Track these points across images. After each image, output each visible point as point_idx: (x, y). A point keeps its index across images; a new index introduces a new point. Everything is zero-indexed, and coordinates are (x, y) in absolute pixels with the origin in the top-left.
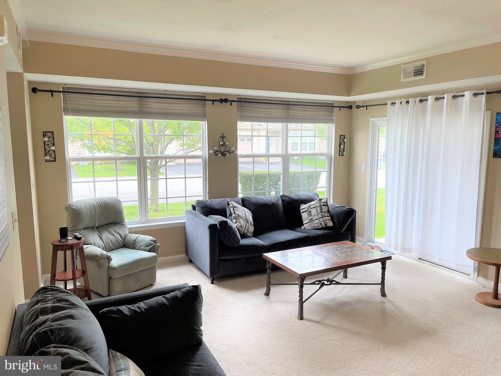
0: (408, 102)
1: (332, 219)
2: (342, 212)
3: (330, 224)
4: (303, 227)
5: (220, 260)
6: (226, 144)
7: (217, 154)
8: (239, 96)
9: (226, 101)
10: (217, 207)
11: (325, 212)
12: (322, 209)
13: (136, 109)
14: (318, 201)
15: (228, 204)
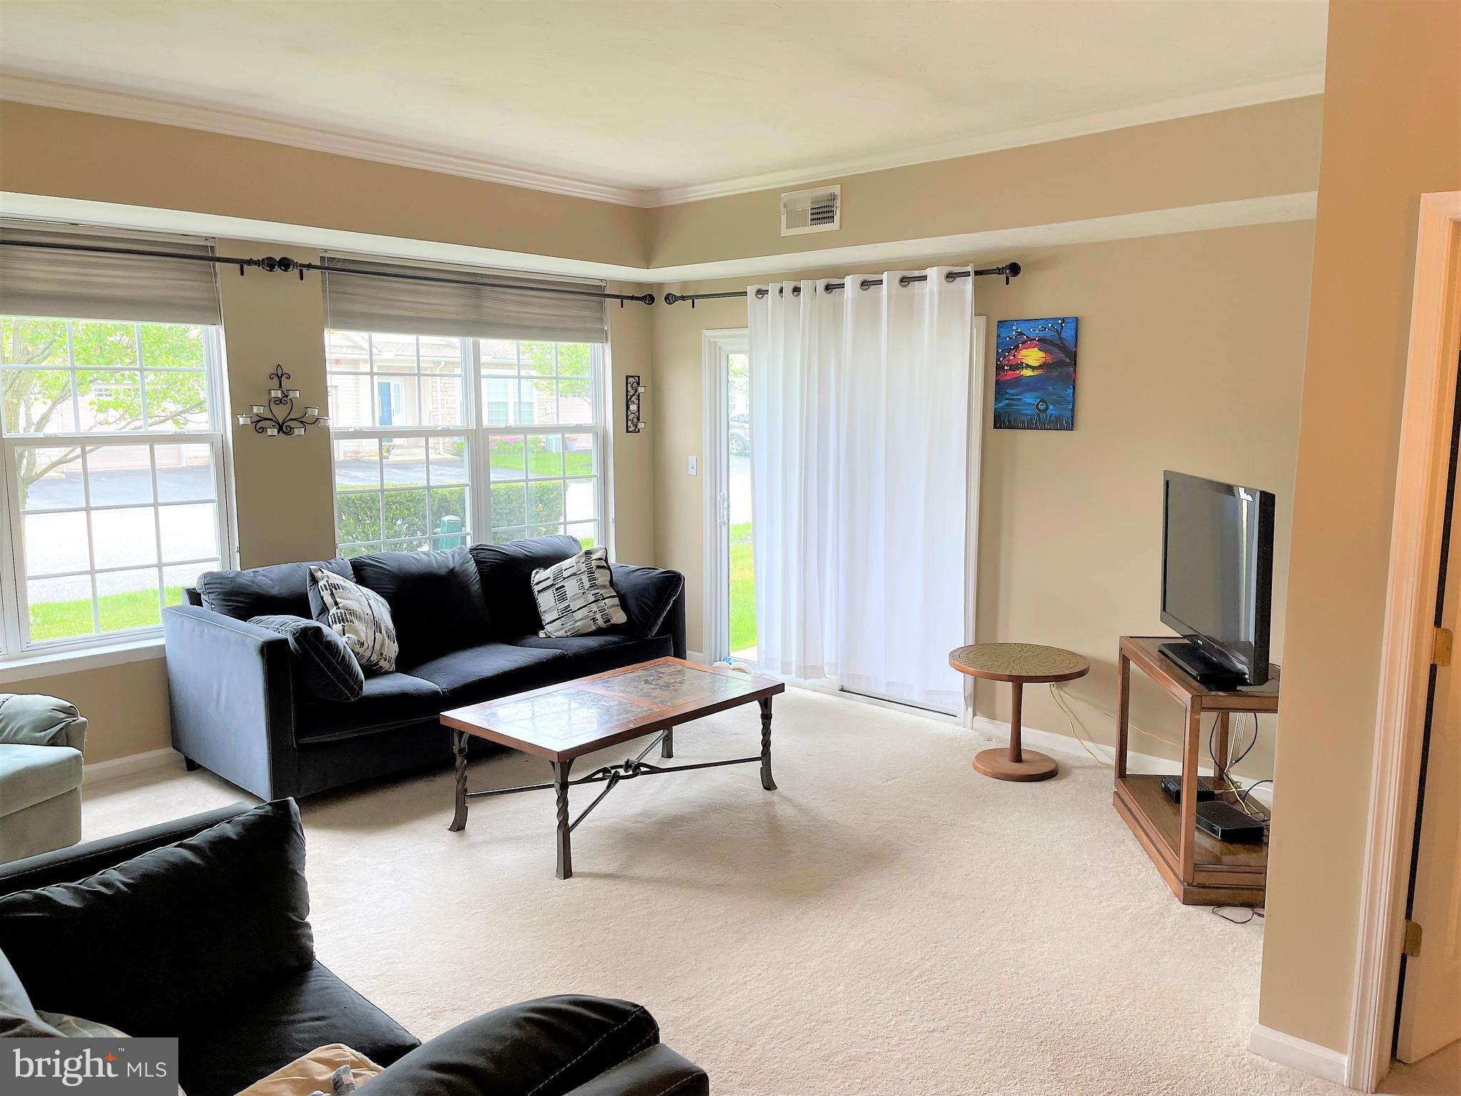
0: (796, 290)
1: (624, 605)
2: (648, 581)
3: (619, 617)
4: (542, 634)
5: (303, 748)
6: (291, 395)
7: (263, 430)
8: (326, 251)
9: (285, 264)
10: (275, 591)
11: (604, 587)
12: (595, 579)
14: (582, 556)
15: (314, 581)
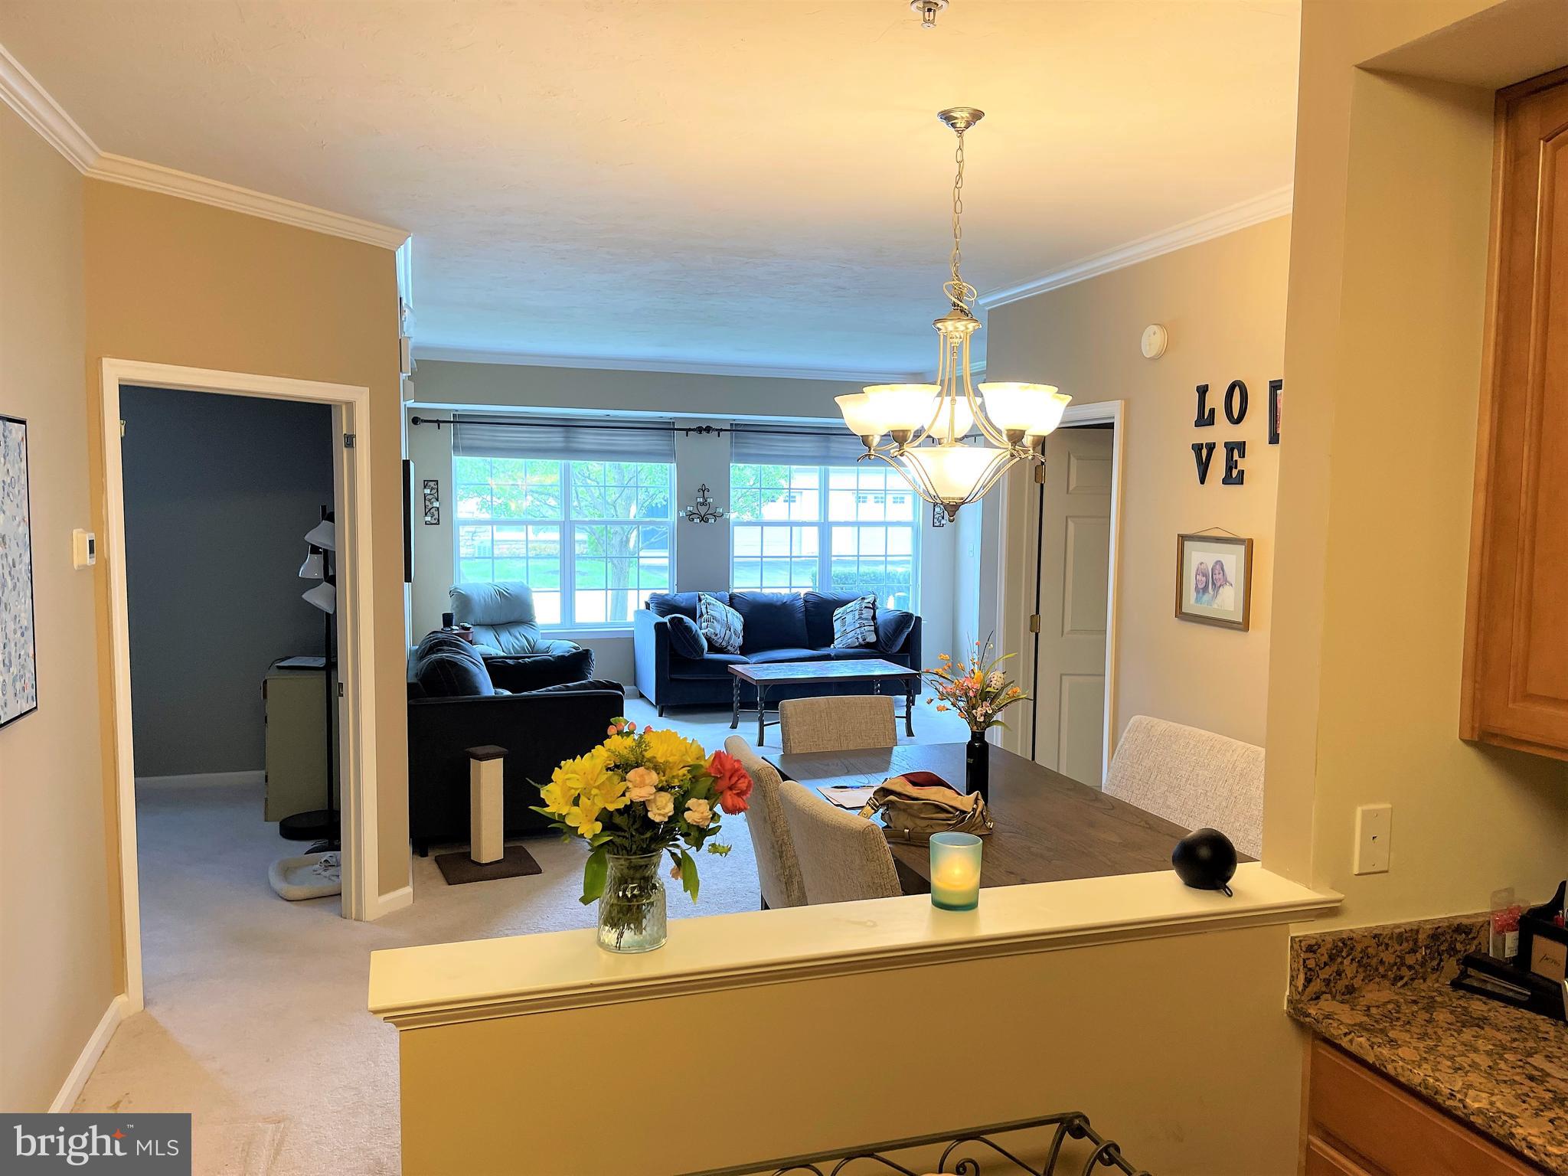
1: (876, 631)
3: (873, 639)
4: (832, 647)
5: (672, 680)
6: (708, 501)
7: (693, 520)
8: (734, 420)
9: (708, 429)
10: (683, 605)
11: (866, 619)
12: (864, 614)
13: (560, 445)
14: (859, 601)
15: (700, 600)
